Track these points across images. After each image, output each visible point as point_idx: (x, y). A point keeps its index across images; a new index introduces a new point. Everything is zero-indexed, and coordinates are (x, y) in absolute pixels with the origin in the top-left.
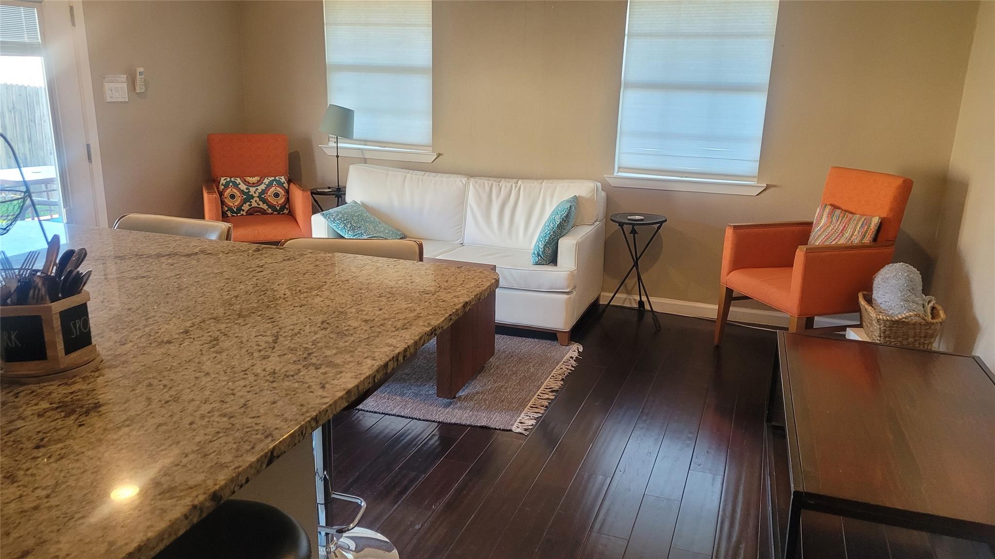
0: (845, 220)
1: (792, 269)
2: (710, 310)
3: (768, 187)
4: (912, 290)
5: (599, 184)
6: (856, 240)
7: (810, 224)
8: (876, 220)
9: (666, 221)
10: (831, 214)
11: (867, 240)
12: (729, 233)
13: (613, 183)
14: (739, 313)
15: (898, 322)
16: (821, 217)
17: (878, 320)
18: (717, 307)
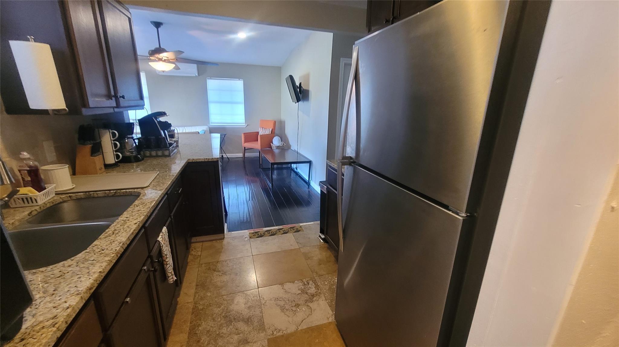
0: (265, 130)
1: (258, 142)
2: (241, 155)
3: (247, 125)
4: (279, 141)
5: (208, 127)
6: (268, 133)
7: (258, 132)
8: (271, 129)
9: (226, 134)
10: (262, 129)
11: (270, 133)
12: (243, 135)
13: (210, 127)
14: (247, 155)
15: (278, 146)
16: (260, 130)
17: (275, 147)
18: (242, 154)
